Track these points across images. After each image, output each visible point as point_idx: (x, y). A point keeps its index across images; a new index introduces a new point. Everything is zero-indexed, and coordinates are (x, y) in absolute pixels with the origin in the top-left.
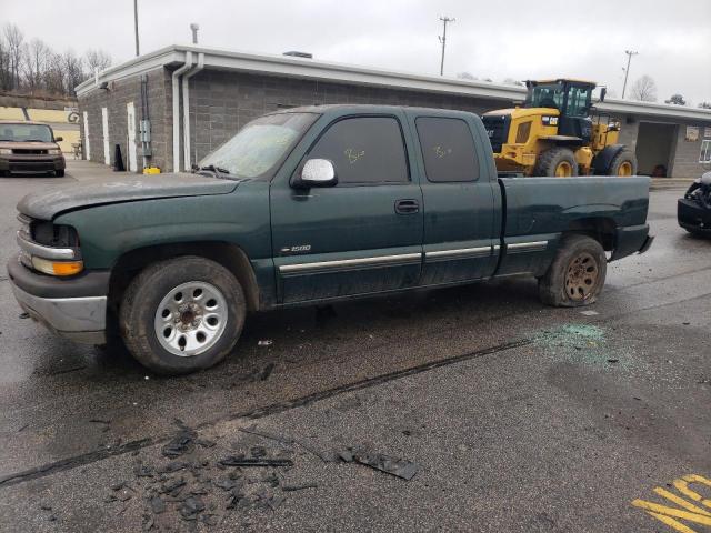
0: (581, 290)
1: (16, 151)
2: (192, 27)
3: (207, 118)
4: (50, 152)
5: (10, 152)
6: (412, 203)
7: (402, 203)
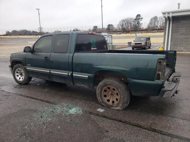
0: (113, 102)
1: (136, 44)
2: (178, 4)
3: (178, 32)
4: (142, 44)
5: (134, 44)
6: (47, 58)
7: (45, 58)
